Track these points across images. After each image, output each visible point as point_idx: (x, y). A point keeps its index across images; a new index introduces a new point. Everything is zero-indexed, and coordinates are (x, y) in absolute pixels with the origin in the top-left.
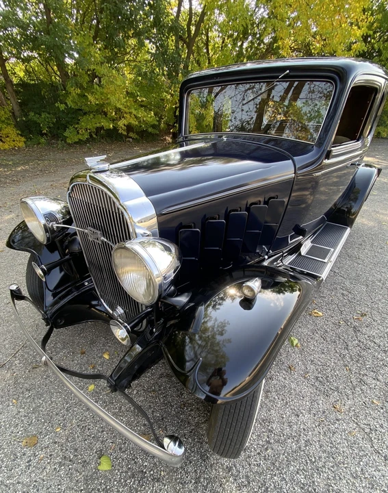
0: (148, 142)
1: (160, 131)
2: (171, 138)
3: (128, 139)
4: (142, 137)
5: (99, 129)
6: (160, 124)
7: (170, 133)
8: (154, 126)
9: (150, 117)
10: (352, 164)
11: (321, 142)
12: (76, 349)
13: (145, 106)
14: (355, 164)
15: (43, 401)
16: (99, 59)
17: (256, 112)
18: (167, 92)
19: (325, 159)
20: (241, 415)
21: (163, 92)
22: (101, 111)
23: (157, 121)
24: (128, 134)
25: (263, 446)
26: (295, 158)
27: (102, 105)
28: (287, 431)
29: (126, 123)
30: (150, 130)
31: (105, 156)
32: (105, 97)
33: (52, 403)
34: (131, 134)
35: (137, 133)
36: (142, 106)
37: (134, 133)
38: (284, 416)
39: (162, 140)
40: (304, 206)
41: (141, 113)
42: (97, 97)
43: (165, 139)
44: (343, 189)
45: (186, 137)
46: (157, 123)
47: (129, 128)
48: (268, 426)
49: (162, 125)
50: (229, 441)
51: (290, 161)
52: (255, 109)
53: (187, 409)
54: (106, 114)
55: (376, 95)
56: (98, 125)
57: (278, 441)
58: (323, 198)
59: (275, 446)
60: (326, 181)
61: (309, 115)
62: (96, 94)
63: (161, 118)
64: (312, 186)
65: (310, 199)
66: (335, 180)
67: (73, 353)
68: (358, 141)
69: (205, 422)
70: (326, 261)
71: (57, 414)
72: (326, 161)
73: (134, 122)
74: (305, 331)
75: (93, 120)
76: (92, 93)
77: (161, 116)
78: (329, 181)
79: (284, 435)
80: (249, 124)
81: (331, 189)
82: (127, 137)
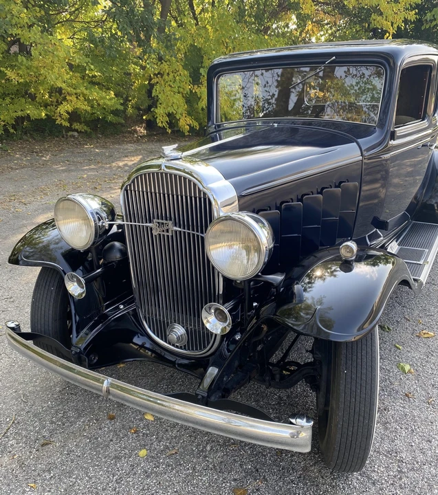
0: (106, 136)
1: (126, 118)
2: (145, 129)
3: (70, 133)
4: (95, 129)
5: (19, 120)
6: (126, 109)
7: (142, 121)
8: (115, 113)
9: (109, 98)
10: (423, 146)
11: (382, 123)
12: (99, 415)
13: (98, 84)
14: (426, 146)
15: (76, 478)
16: (26, 20)
17: (277, 87)
18: (136, 64)
19: (391, 140)
20: (364, 377)
21: (129, 63)
22: (25, 93)
23: (121, 104)
24: (71, 125)
25: (395, 476)
26: (359, 140)
27: (27, 85)
28: (421, 458)
29: (70, 109)
30: (110, 118)
31: (177, 145)
32: (35, 73)
33: (91, 478)
34: (76, 126)
35: (87, 123)
36: (94, 83)
37: (81, 123)
38: (413, 444)
39: (130, 132)
40: (376, 201)
41: (95, 94)
42: (21, 72)
43: (135, 131)
44: (420, 179)
45: (219, 126)
46: (122, 108)
47: (74, 116)
48: (396, 457)
49: (130, 110)
50: (356, 416)
51: (355, 143)
52: (276, 84)
53: (286, 455)
54: (33, 97)
55: (431, 72)
56: (20, 114)
57: (413, 469)
58: (399, 191)
59: (411, 474)
60: (398, 170)
61: (356, 88)
62: (20, 68)
63: (126, 100)
64: (382, 177)
65: (383, 192)
66: (410, 169)
67: (97, 420)
68: (423, 120)
69: (314, 464)
70: (421, 262)
71: (104, 490)
72: (393, 143)
73: (84, 106)
74: (417, 355)
75: (11, 106)
76: (12, 67)
77: (127, 97)
78: (403, 171)
79: (417, 463)
80: (269, 104)
81: (406, 181)
82: (70, 129)
